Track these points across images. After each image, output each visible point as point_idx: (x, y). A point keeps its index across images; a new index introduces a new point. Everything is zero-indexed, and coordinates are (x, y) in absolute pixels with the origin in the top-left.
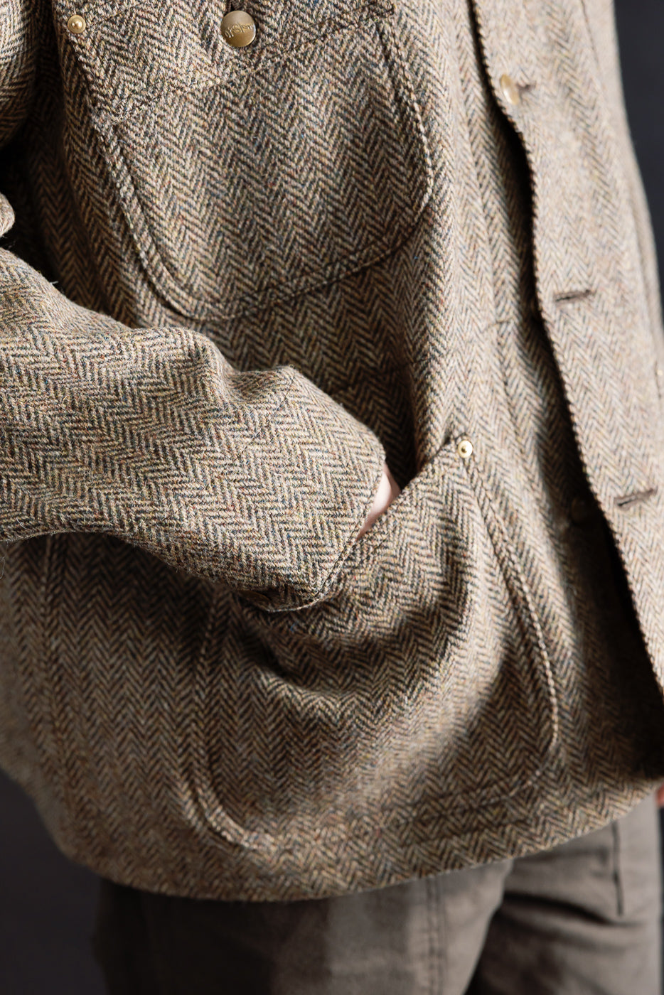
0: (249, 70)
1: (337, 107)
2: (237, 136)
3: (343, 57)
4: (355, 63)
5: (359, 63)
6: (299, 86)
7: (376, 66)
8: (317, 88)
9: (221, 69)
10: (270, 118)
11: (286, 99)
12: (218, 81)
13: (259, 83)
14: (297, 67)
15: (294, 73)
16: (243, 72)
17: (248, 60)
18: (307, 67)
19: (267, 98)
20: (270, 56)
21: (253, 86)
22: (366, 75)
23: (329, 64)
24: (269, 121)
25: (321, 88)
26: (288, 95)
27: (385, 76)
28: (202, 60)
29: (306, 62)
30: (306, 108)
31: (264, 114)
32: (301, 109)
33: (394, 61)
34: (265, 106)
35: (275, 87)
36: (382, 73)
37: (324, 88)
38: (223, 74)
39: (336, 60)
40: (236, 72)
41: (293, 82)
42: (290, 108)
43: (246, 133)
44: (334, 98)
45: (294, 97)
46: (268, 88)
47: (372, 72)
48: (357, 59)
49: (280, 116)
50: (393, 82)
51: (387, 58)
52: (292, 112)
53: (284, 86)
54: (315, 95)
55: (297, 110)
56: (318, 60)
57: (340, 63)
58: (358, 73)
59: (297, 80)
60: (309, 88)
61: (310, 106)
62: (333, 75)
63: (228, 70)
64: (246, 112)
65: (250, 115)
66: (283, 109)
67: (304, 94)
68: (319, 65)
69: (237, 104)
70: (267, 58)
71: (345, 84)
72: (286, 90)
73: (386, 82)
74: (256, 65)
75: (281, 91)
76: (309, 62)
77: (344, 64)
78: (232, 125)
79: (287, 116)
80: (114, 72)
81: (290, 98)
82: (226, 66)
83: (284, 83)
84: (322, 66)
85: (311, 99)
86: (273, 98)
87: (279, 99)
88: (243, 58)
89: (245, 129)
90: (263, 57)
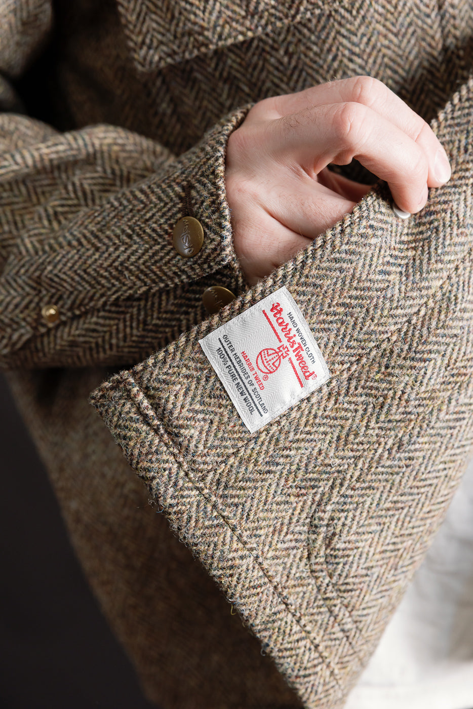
0: (286, 21)
1: (386, 60)
2: (276, 81)
3: (396, 7)
4: (408, 15)
5: (412, 15)
6: (344, 36)
7: (428, 16)
8: (365, 39)
9: (255, 21)
10: (311, 68)
11: (329, 50)
12: (250, 34)
13: (300, 32)
14: (343, 17)
15: (340, 24)
16: (279, 24)
17: (285, 10)
18: (355, 18)
19: (310, 49)
20: (310, 7)
21: (294, 35)
22: (417, 25)
23: (380, 15)
24: (310, 71)
25: (369, 40)
26: (331, 46)
27: (436, 26)
28: (234, 12)
29: (354, 12)
30: (351, 60)
31: (305, 64)
32: (346, 61)
33: (446, 11)
34: (306, 56)
35: (319, 37)
36: (433, 22)
37: (373, 39)
38: (257, 27)
39: (388, 11)
40: (272, 23)
41: (338, 32)
42: (334, 59)
43: (285, 79)
44: (384, 51)
45: (338, 49)
46: (309, 39)
47: (424, 22)
48: (411, 10)
49: (322, 67)
50: (442, 31)
51: (440, 8)
52: (336, 64)
53: (327, 37)
54: (362, 46)
55: (341, 61)
56: (368, 10)
57: (392, 14)
58: (410, 24)
59: (343, 31)
60: (355, 39)
61: (355, 58)
62: (384, 26)
63: (263, 22)
64: (286, 60)
65: (289, 62)
66: (325, 61)
67: (349, 45)
68: (369, 16)
69: (277, 50)
70: (306, 10)
71: (396, 35)
72: (330, 40)
73: (436, 32)
74: (294, 17)
75: (324, 42)
76: (358, 12)
77: (396, 14)
78: (271, 69)
79: (329, 67)
80: (144, 19)
81: (334, 49)
82: (261, 17)
83: (328, 34)
84: (373, 17)
85: (357, 50)
86: (315, 48)
87: (322, 50)
88: (280, 7)
89: (285, 75)
90: (302, 9)
